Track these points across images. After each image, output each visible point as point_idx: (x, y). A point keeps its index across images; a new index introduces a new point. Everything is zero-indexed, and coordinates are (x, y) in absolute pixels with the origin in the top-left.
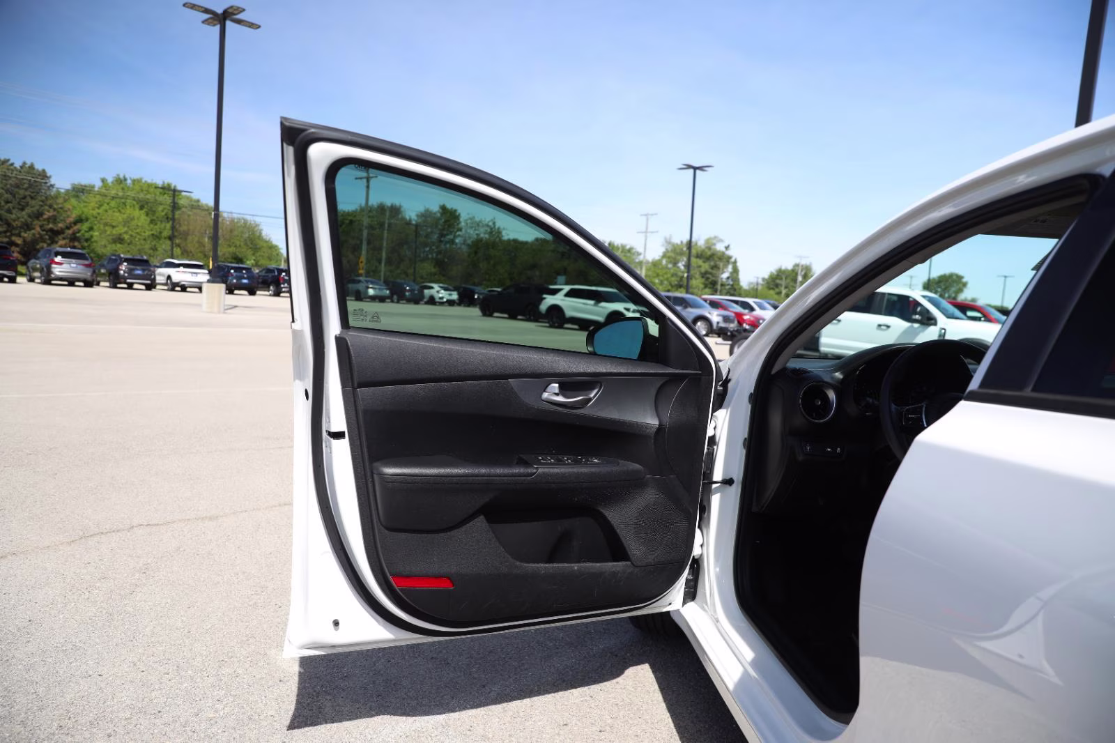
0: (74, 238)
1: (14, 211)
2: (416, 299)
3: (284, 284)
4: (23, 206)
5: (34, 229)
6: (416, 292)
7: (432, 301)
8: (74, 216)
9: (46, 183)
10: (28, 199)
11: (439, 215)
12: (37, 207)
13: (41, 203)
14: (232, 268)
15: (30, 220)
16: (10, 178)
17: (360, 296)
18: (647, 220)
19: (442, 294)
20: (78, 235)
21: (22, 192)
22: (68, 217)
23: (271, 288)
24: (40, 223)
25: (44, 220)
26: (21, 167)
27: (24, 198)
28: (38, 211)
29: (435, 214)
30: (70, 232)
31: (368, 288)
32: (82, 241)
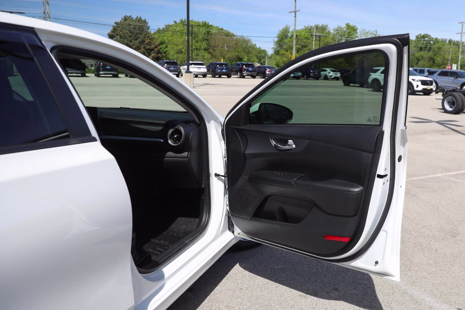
0: (159, 52)
1: (133, 41)
2: (317, 78)
3: (244, 72)
4: (137, 38)
5: (141, 49)
6: (316, 73)
7: (326, 78)
8: (159, 41)
9: (146, 26)
10: (139, 34)
11: (345, 29)
12: (142, 38)
13: (144, 36)
14: (218, 64)
15: (139, 45)
16: (131, 25)
18: (462, 25)
19: (331, 74)
20: (160, 50)
21: (136, 31)
22: (156, 42)
23: (239, 74)
24: (144, 46)
25: (146, 44)
26: (136, 19)
27: (137, 34)
28: (143, 40)
29: (343, 28)
30: (157, 49)
32: (163, 53)
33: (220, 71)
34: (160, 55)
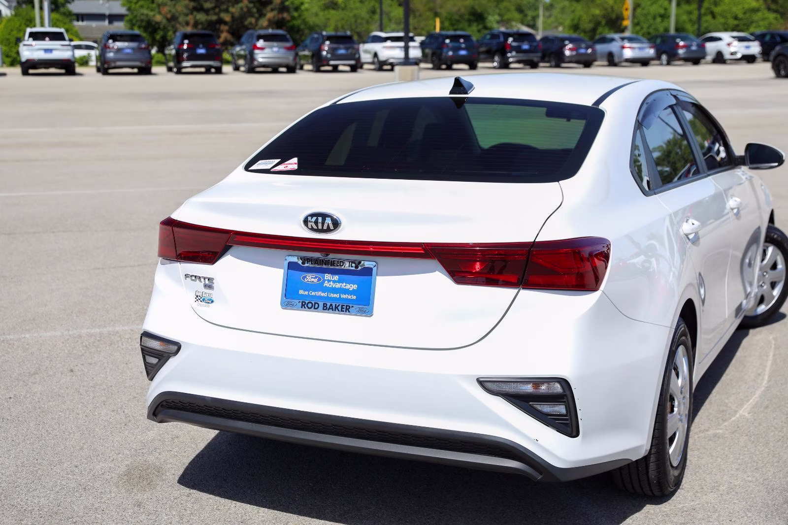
2: (695, 60)
3: (510, 52)
6: (694, 48)
7: (719, 59)
14: (448, 37)
17: (613, 60)
19: (735, 46)
23: (496, 58)
31: (623, 47)
32: (292, 10)
33: (454, 52)
34: (285, 15)
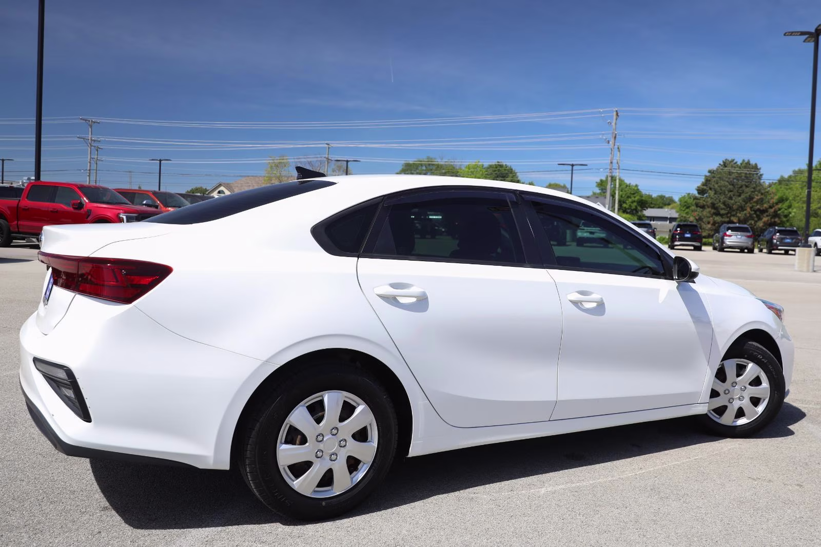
0: (776, 215)
1: (734, 198)
4: (740, 193)
5: (746, 210)
8: (776, 197)
9: (757, 174)
10: (744, 188)
12: (749, 194)
13: (753, 190)
15: (744, 203)
16: (733, 173)
20: (779, 212)
21: (740, 183)
22: (772, 198)
24: (751, 205)
25: (755, 202)
26: (741, 164)
27: (741, 187)
28: (750, 196)
30: (772, 210)
32: (782, 217)
